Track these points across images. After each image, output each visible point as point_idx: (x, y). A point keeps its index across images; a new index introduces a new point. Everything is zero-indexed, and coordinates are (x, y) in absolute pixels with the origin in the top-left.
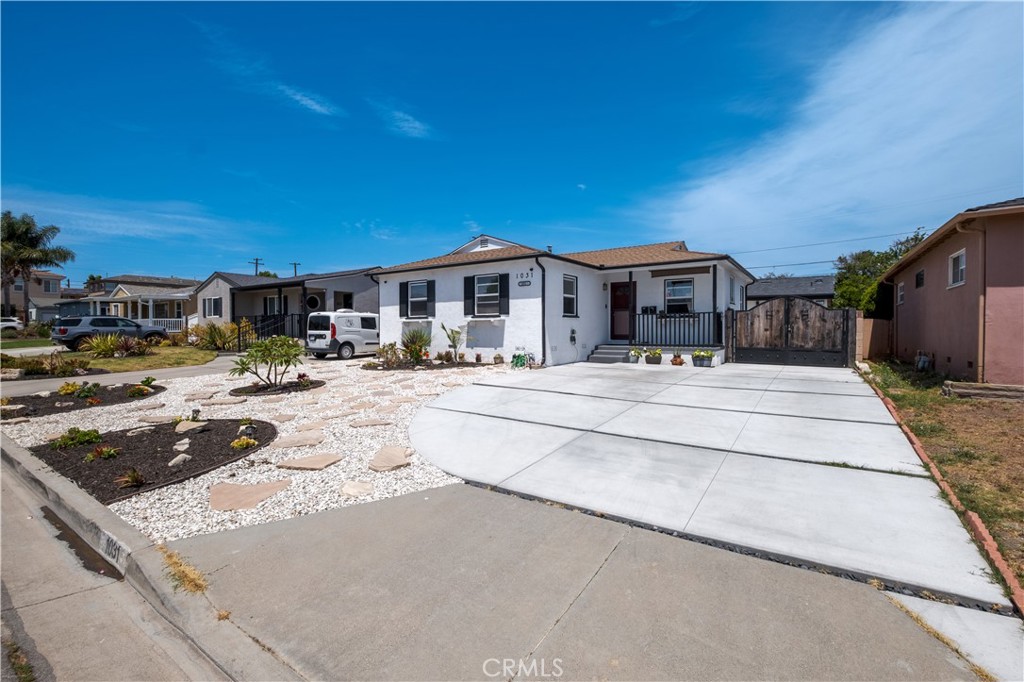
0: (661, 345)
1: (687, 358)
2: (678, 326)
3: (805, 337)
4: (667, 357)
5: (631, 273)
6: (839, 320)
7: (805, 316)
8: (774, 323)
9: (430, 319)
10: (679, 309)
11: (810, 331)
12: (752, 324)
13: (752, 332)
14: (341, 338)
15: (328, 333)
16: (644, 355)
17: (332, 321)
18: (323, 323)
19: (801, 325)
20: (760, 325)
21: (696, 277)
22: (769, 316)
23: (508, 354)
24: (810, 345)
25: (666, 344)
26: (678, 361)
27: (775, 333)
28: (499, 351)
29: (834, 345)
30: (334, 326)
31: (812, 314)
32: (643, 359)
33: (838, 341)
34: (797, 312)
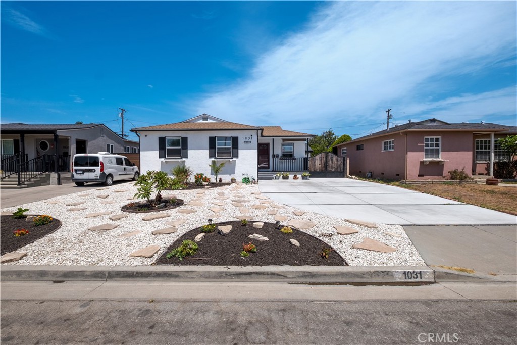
0: (289, 171)
1: (299, 176)
2: (287, 163)
3: (332, 167)
4: (291, 176)
5: (273, 139)
6: (342, 161)
7: (332, 159)
8: (322, 162)
9: (184, 159)
10: (288, 156)
11: (333, 165)
12: (315, 162)
13: (315, 165)
14: (107, 171)
15: (98, 169)
16: (282, 176)
17: (101, 160)
18: (95, 162)
19: (331, 162)
20: (318, 162)
21: (294, 142)
22: (321, 159)
23: (239, 177)
24: (333, 170)
25: (291, 171)
26: (296, 178)
27: (323, 166)
28: (232, 176)
29: (341, 170)
30: (102, 163)
31: (334, 159)
32: (281, 177)
33: (342, 168)
34: (329, 158)
